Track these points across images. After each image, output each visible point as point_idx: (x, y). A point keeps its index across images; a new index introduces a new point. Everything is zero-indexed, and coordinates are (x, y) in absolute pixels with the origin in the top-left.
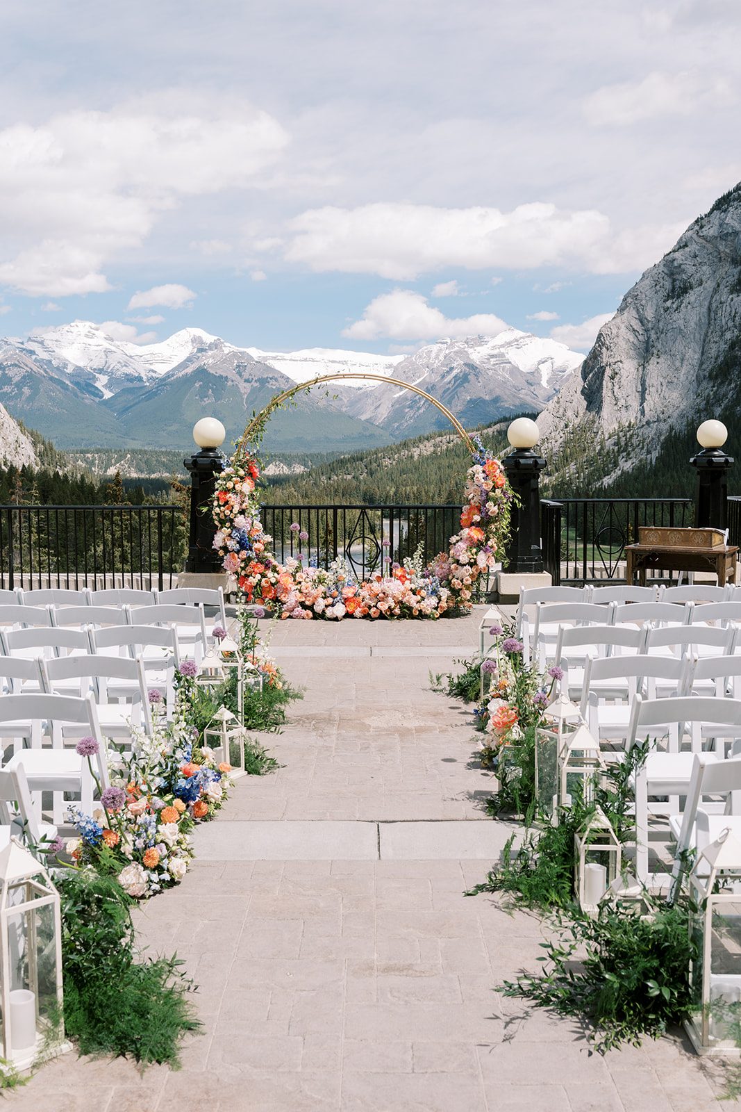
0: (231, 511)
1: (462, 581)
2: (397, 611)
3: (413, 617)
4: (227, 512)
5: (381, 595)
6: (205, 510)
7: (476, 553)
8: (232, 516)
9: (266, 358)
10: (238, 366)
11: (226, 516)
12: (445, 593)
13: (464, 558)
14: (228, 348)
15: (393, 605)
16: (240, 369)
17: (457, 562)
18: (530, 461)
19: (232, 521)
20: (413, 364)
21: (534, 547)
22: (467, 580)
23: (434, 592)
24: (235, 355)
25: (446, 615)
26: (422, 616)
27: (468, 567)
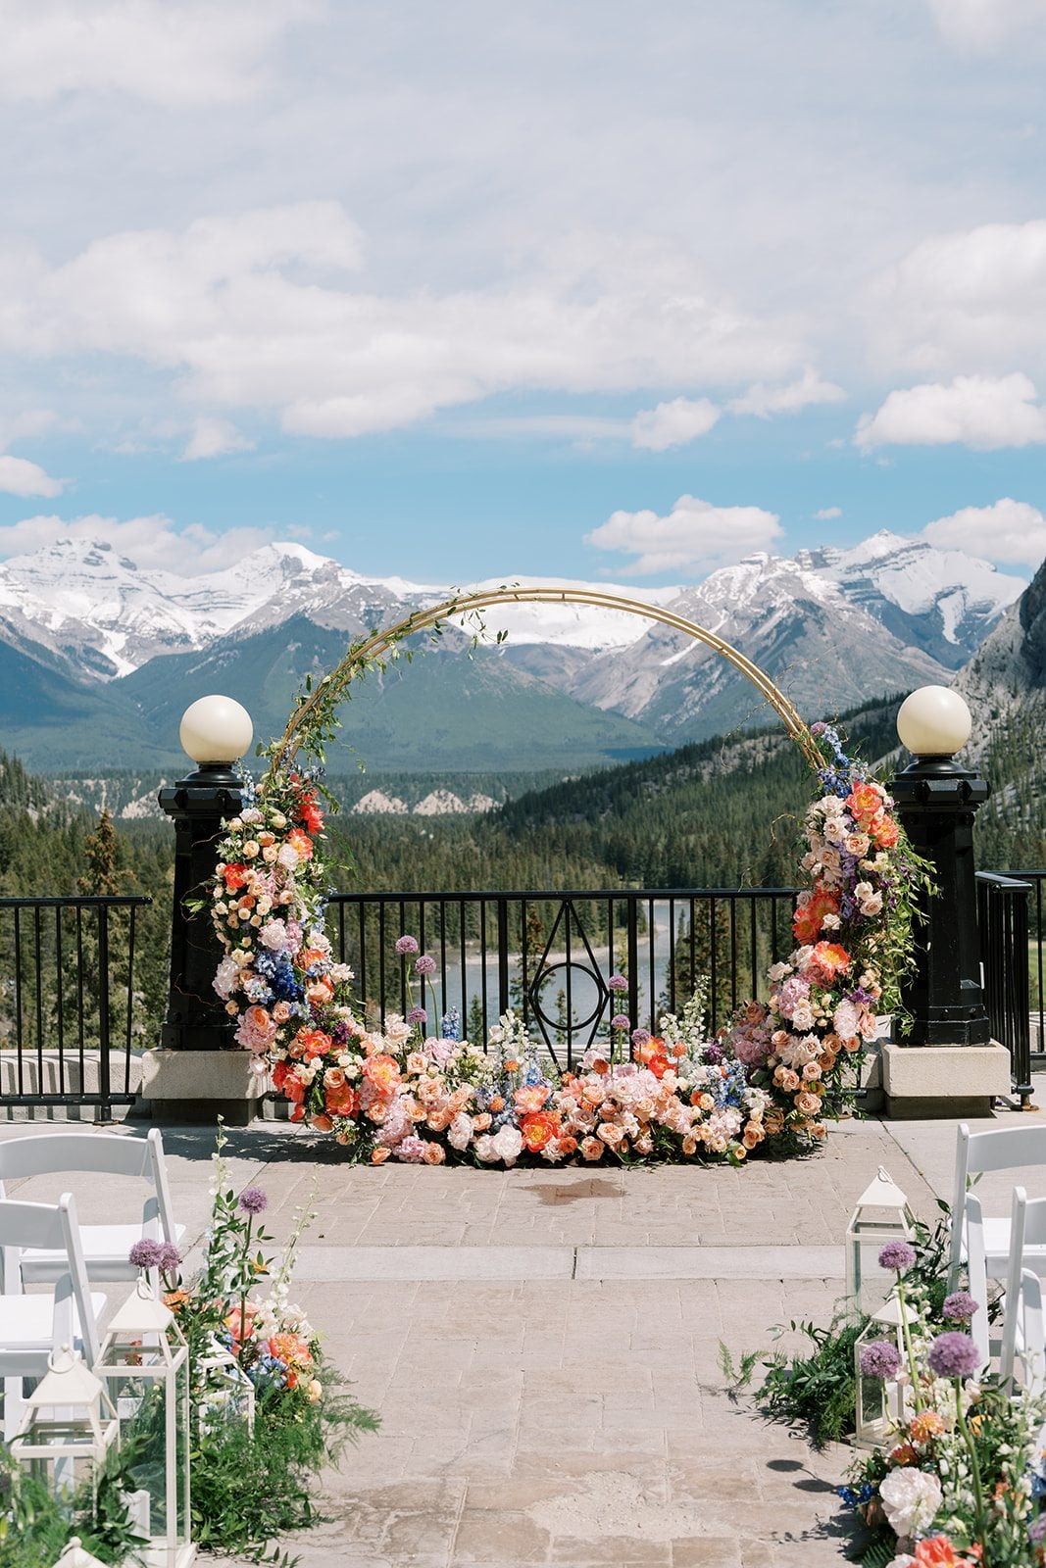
0: (254, 911)
1: (799, 1071)
2: (646, 1144)
3: (684, 1160)
4: (245, 913)
5: (607, 1106)
6: (196, 906)
7: (832, 1006)
8: (255, 922)
9: (419, 597)
10: (368, 612)
11: (240, 921)
12: (759, 1100)
13: (803, 1016)
14: (348, 580)
15: (635, 1130)
16: (371, 616)
17: (787, 1025)
18: (952, 785)
19: (255, 933)
20: (697, 602)
21: (966, 984)
22: (812, 1070)
23: (734, 1098)
24: (362, 591)
25: (763, 1151)
26: (705, 1156)
27: (812, 1038)
